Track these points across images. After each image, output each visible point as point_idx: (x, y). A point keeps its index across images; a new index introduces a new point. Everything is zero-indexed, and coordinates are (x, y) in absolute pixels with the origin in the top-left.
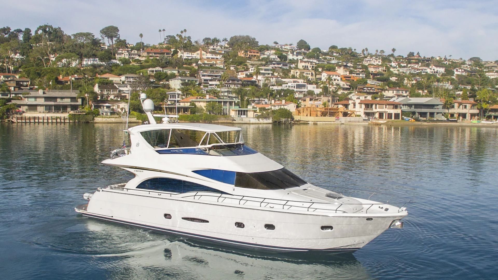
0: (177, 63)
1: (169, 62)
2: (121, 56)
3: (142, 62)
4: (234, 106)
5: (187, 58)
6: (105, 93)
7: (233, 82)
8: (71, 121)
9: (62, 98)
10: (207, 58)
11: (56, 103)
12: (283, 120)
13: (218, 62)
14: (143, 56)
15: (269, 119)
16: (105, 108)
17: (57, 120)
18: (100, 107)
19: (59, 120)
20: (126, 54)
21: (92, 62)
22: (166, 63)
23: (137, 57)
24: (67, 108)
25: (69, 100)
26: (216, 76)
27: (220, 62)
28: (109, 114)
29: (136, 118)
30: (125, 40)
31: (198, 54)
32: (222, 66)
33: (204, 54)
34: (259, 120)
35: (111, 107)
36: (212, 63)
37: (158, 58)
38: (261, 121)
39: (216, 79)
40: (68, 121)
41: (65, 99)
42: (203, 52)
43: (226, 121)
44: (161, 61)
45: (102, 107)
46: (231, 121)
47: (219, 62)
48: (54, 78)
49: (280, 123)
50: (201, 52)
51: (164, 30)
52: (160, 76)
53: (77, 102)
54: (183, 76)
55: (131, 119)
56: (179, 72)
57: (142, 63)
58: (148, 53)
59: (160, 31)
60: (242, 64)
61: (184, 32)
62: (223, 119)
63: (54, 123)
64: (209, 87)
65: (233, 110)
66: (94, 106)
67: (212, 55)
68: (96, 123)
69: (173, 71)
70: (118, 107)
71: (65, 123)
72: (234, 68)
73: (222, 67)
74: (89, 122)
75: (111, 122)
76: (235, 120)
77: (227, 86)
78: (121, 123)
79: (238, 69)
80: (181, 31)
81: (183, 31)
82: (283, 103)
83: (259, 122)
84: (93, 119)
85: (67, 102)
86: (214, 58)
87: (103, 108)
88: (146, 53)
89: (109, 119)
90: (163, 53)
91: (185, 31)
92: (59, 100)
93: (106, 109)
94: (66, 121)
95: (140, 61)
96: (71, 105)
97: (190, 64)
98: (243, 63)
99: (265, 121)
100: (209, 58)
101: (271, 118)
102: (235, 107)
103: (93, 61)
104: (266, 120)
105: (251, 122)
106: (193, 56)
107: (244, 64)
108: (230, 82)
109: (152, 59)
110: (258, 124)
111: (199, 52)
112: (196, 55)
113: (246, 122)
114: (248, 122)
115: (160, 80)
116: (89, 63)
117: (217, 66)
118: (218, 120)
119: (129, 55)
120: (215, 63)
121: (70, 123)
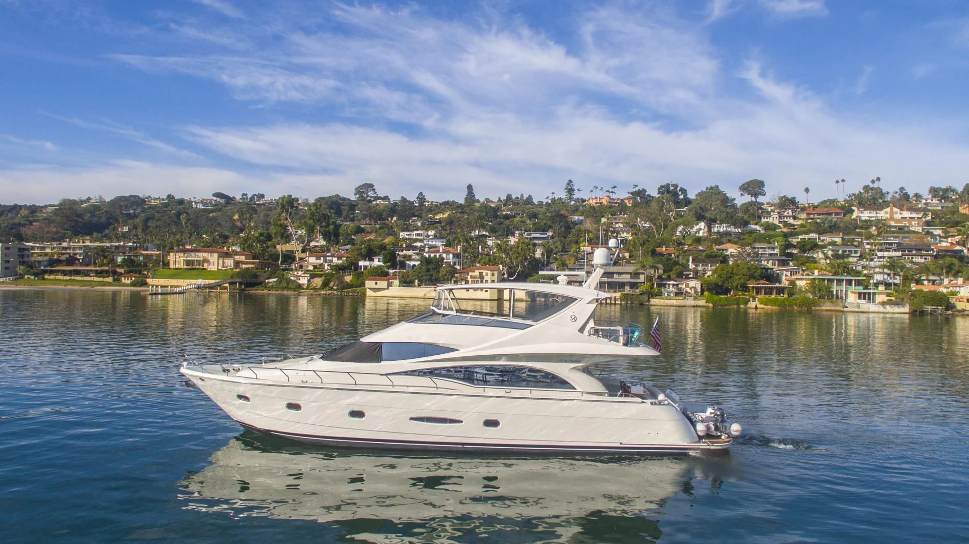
0: (846, 226)
1: (834, 226)
2: (768, 220)
3: (796, 227)
4: (855, 285)
5: (868, 218)
6: (700, 268)
7: (919, 253)
8: (622, 303)
9: (620, 274)
10: (902, 218)
11: (610, 280)
12: (929, 308)
13: (913, 223)
14: (801, 219)
15: (904, 307)
16: (671, 286)
17: (606, 301)
18: (664, 285)
19: (608, 301)
20: (775, 216)
21: (725, 229)
22: (830, 227)
23: (791, 221)
24: (624, 286)
25: (629, 276)
26: (891, 244)
27: (916, 222)
28: (672, 295)
29: (705, 301)
30: (794, 198)
31: (886, 213)
32: (921, 228)
33: (896, 213)
34: (885, 308)
35: (679, 286)
36: (903, 225)
37: (818, 221)
38: (889, 308)
39: (891, 249)
40: (619, 302)
41: (624, 275)
42: (895, 209)
43: (833, 308)
44: (822, 225)
45: (667, 286)
46: (841, 309)
47: (915, 224)
48: (650, 249)
49: (922, 313)
50: (892, 210)
51: (843, 181)
52: (803, 246)
53: (639, 278)
54: (848, 245)
55: (698, 302)
56: (843, 239)
57: (796, 229)
58: (808, 214)
59: (837, 182)
60: (960, 225)
61: (876, 182)
62: (828, 304)
63: (603, 303)
64: (875, 260)
65: (852, 292)
66: (657, 284)
67: (911, 213)
68: (652, 305)
69: (833, 239)
70: (687, 286)
71: (615, 304)
72: (942, 232)
73: (921, 231)
74: (643, 304)
75: (671, 304)
76: (847, 307)
77: (909, 258)
78: (685, 306)
79: (948, 232)
80: (871, 180)
81: (875, 179)
82: (959, 284)
83: (885, 311)
84: (649, 301)
85: (626, 278)
86: (914, 218)
87: (669, 286)
88: (805, 215)
89: (669, 301)
90: (830, 214)
91: (878, 179)
92: (616, 276)
93: (671, 289)
94: (617, 302)
95: (794, 225)
96: (630, 282)
97: (868, 228)
98: (961, 223)
99: (896, 309)
100: (906, 218)
101: (908, 305)
102: (857, 288)
103: (726, 227)
104: (898, 308)
105: (871, 310)
106: (878, 215)
107: (962, 225)
108: (914, 252)
109: (810, 223)
110: (884, 313)
111: (888, 210)
112: (883, 214)
113: (863, 310)
114: (867, 310)
115: (805, 252)
116: (721, 230)
117: (911, 229)
118: (821, 306)
119: (780, 217)
120: (907, 225)
121: (621, 304)
